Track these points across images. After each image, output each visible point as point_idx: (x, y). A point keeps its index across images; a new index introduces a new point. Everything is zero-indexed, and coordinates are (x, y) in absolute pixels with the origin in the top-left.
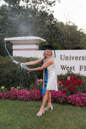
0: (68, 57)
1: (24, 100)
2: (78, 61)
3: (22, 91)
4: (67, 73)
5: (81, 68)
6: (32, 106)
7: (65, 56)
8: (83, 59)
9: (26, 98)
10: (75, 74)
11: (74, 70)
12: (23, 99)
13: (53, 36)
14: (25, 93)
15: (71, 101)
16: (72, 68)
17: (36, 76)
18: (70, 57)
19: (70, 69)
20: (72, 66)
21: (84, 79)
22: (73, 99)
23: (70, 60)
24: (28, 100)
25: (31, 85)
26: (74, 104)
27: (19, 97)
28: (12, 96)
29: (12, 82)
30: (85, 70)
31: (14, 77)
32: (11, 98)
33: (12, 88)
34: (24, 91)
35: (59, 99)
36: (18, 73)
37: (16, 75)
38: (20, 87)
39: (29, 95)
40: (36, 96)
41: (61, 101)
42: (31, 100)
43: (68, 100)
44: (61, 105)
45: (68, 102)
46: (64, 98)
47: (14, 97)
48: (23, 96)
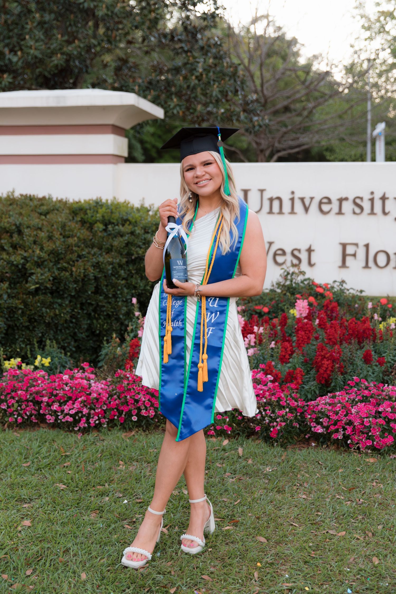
0: (279, 199)
1: (83, 424)
2: (331, 218)
3: (66, 377)
4: (281, 280)
5: (344, 256)
6: (131, 459)
7: (267, 195)
8: (358, 210)
9: (88, 416)
10: (320, 286)
11: (310, 264)
12: (76, 422)
13: (199, 90)
14: (85, 389)
15: (327, 428)
16: (304, 256)
17: (134, 300)
18: (292, 200)
19: (289, 258)
20: (304, 247)
21: (374, 310)
22: (336, 413)
23: (292, 212)
24: (101, 426)
25: (109, 344)
26: (342, 440)
27: (55, 412)
28: (13, 409)
29: (7, 330)
30: (367, 266)
31: (16, 308)
32: (10, 416)
33: (7, 365)
34: (76, 379)
35: (266, 415)
36: (37, 286)
37: (25, 296)
38: (49, 360)
39: (105, 398)
40: (144, 402)
41: (274, 427)
42: (116, 425)
43: (308, 420)
44: (279, 449)
45: (313, 429)
46: (291, 411)
47: (26, 414)
48: (75, 406)
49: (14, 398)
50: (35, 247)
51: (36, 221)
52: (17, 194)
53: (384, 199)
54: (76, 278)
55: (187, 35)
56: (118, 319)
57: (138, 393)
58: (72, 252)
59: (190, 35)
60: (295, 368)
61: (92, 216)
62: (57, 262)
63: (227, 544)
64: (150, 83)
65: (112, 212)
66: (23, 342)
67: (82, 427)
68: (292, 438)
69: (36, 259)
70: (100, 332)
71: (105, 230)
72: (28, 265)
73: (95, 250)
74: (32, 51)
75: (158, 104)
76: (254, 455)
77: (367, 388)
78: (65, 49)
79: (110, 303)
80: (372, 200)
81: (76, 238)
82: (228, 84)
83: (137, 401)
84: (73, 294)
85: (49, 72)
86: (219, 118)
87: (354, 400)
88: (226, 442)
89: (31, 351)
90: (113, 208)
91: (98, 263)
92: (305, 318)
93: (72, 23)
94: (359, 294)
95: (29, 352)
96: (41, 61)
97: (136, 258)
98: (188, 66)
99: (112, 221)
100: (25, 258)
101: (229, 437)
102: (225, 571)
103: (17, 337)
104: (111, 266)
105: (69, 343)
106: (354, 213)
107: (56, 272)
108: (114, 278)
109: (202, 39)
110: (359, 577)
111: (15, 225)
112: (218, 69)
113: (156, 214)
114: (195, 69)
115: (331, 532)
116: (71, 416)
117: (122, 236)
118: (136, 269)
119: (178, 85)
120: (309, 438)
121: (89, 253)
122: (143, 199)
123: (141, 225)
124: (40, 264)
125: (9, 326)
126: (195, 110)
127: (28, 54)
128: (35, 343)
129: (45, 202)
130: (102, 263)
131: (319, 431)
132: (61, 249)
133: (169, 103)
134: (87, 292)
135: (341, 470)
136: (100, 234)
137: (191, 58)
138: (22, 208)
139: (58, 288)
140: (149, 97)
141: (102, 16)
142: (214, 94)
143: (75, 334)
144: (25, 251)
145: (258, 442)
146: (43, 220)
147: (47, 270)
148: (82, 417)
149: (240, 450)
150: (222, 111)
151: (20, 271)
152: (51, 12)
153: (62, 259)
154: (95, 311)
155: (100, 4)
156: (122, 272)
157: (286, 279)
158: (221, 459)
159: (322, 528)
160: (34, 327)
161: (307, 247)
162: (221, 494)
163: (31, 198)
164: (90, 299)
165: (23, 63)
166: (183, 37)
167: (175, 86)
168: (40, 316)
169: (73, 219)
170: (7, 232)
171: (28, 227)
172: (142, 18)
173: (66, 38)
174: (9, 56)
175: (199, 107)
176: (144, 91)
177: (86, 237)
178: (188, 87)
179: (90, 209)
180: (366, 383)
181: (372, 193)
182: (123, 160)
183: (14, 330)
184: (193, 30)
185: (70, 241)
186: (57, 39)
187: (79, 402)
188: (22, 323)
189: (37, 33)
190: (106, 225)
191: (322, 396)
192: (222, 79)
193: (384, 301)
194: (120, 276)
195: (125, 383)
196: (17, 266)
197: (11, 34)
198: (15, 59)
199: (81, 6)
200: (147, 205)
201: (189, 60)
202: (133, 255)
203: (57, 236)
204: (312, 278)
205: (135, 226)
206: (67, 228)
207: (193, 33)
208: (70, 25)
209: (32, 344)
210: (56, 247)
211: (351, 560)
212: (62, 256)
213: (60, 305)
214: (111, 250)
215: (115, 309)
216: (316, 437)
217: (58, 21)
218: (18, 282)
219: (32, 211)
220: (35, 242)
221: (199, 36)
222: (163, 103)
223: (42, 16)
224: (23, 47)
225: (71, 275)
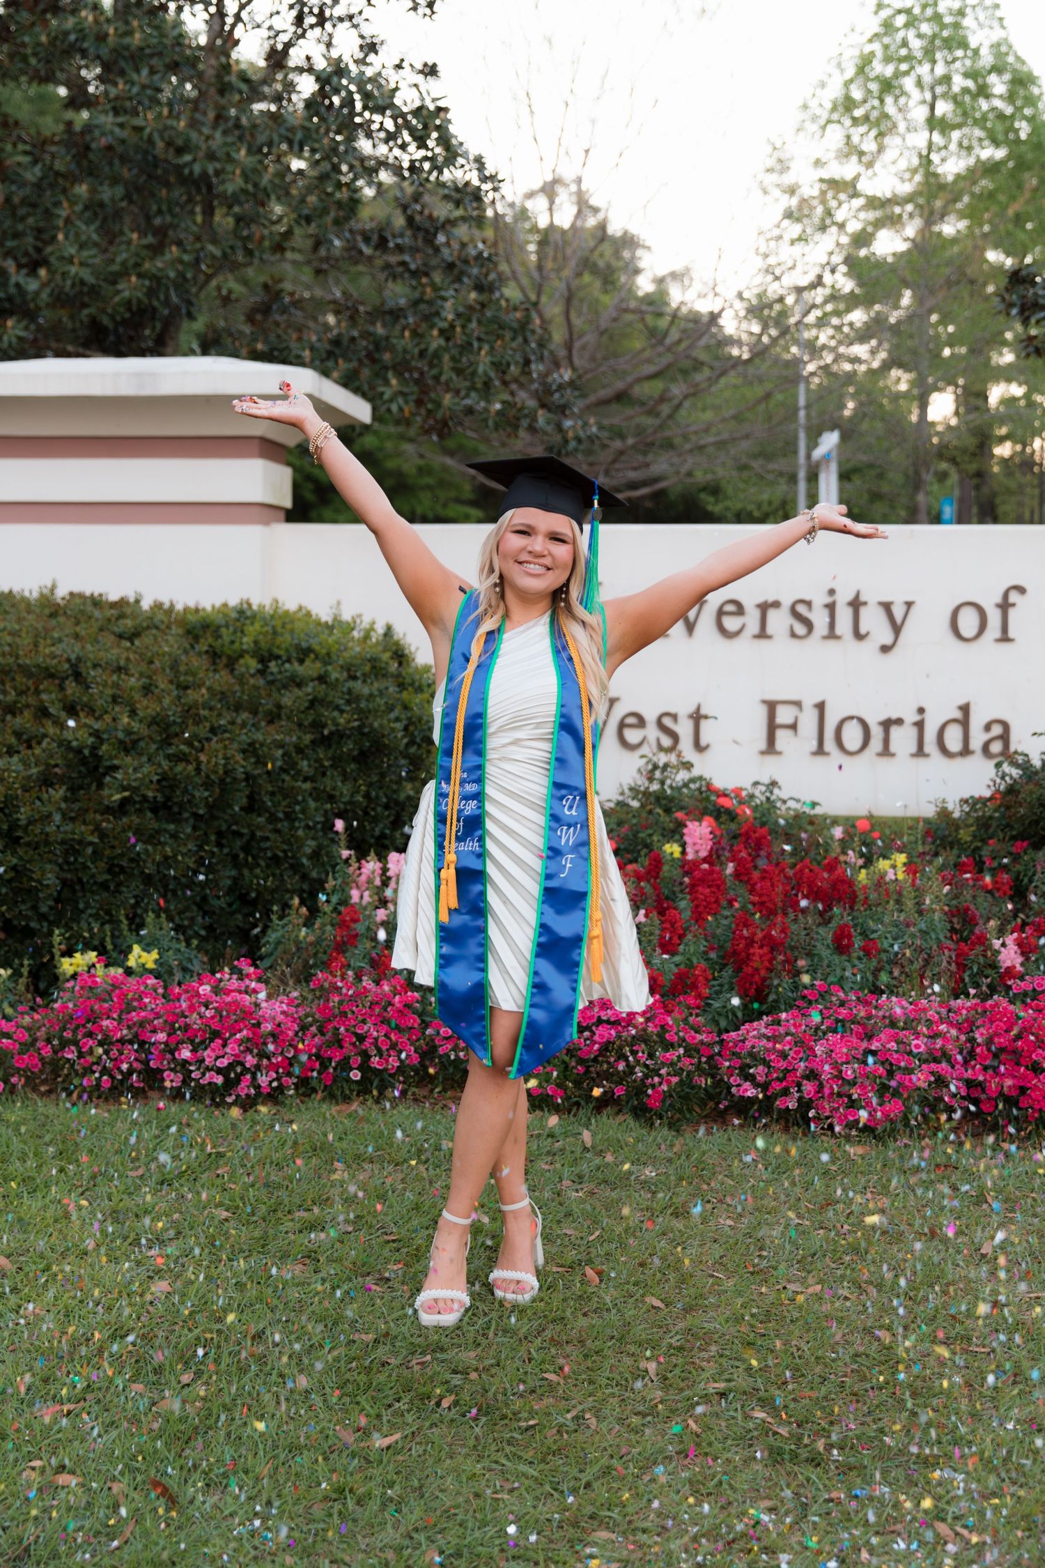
1: (244, 1089)
2: (744, 644)
3: (205, 989)
4: (642, 782)
5: (772, 728)
6: (358, 1158)
8: (800, 629)
9: (256, 1072)
10: (724, 794)
11: (699, 747)
12: (230, 1085)
13: (446, 360)
14: (248, 1014)
15: (765, 1086)
16: (684, 729)
17: (339, 825)
19: (652, 732)
20: (684, 709)
21: (845, 844)
22: (783, 1055)
24: (282, 1093)
25: (285, 921)
26: (796, 1111)
27: (185, 1062)
28: (91, 1059)
29: (60, 892)
30: (820, 751)
31: (80, 842)
32: (83, 1075)
33: (67, 966)
34: (228, 992)
35: (638, 1062)
36: (126, 794)
37: (98, 817)
38: (155, 955)
39: (291, 1033)
40: (376, 1039)
41: (653, 1086)
42: (314, 1090)
43: (724, 1070)
44: (665, 1131)
45: (734, 1090)
46: (688, 1053)
47: (119, 1069)
48: (228, 1050)
49: (90, 1035)
50: (117, 709)
51: (115, 652)
52: (62, 592)
53: (856, 604)
54: (208, 776)
55: (415, 237)
56: (296, 867)
57: (364, 1022)
58: (198, 721)
59: (421, 235)
60: (690, 965)
61: (232, 642)
62: (166, 742)
63: (585, 1315)
64: (336, 342)
65: (275, 633)
66: (96, 916)
67: (243, 1095)
68: (690, 1110)
69: (121, 735)
70: (259, 893)
71: (262, 672)
72: (104, 747)
73: (245, 715)
74: (73, 270)
75: (357, 391)
76: (618, 1146)
77: (842, 1004)
78: (147, 265)
79: (277, 831)
80: (831, 607)
81: (204, 691)
82: (510, 349)
83: (361, 1038)
84: (201, 812)
85: (112, 317)
86: (491, 423)
87: (817, 1028)
88: (553, 1120)
89: (113, 936)
90: (278, 623)
91: (252, 744)
92: (705, 860)
93: (164, 208)
94: (807, 810)
95: (108, 939)
96: (94, 291)
97: (332, 733)
98: (423, 306)
99: (276, 651)
100: (96, 734)
101: (557, 1109)
102: (589, 1363)
103: (81, 906)
104: (280, 752)
105: (192, 919)
106: (793, 635)
107: (165, 764)
108: (287, 778)
109: (448, 244)
110: (855, 1366)
111: (68, 660)
112: (489, 314)
113: (367, 637)
114: (437, 314)
115: (791, 1287)
116: (219, 1071)
117: (299, 685)
118: (333, 758)
119: (400, 348)
120: (726, 1109)
121: (233, 723)
122: (339, 603)
123: (341, 662)
124: (129, 746)
125: (64, 883)
126: (438, 404)
127: (64, 275)
128: (122, 918)
129: (128, 611)
130: (262, 745)
131: (749, 1094)
132: (174, 714)
133: (381, 389)
134: (231, 807)
135: (797, 1172)
136: (252, 681)
137: (428, 290)
138: (78, 623)
139: (168, 799)
140: (335, 374)
141: (234, 194)
142: (481, 369)
143: (204, 899)
144: (97, 719)
145: (620, 1118)
146: (128, 649)
147: (144, 759)
148: (242, 1074)
149: (586, 1136)
150: (498, 406)
151: (84, 761)
152: (115, 181)
153: (177, 735)
154: (246, 849)
155: (229, 168)
156: (304, 764)
157: (651, 779)
158: (548, 1153)
159: (773, 1280)
160: (119, 884)
161: (692, 709)
162: (559, 1222)
163: (96, 602)
164: (236, 823)
165: (51, 295)
166: (407, 241)
167: (391, 348)
168: (132, 860)
169: (192, 647)
170: (52, 676)
171: (95, 666)
172: (321, 200)
173: (150, 239)
174: (16, 276)
175: (447, 399)
176: (322, 361)
177: (225, 688)
178: (422, 354)
179: (227, 626)
180: (842, 995)
181: (832, 592)
182: (282, 515)
183: (74, 892)
184: (427, 225)
185: (192, 696)
186: (129, 243)
187: (237, 1041)
188: (93, 876)
189: (84, 227)
190: (262, 661)
191: (751, 1021)
192: (498, 337)
193: (863, 825)
194: (299, 772)
195: (335, 1000)
196: (79, 751)
197: (20, 227)
198: (33, 286)
199: (187, 171)
200: (346, 616)
201: (423, 293)
202: (324, 726)
203: (162, 686)
204: (707, 776)
205: (326, 664)
206: (182, 668)
207: (427, 231)
208: (160, 212)
209: (114, 922)
210: (163, 709)
211: (838, 1338)
212: (177, 729)
213: (174, 836)
214: (279, 717)
215: (290, 844)
216: (743, 1107)
217: (131, 201)
218: (81, 788)
219: (101, 630)
220: (115, 700)
221: (441, 238)
222: (366, 387)
223: (93, 191)
224: (53, 260)
225: (198, 770)
